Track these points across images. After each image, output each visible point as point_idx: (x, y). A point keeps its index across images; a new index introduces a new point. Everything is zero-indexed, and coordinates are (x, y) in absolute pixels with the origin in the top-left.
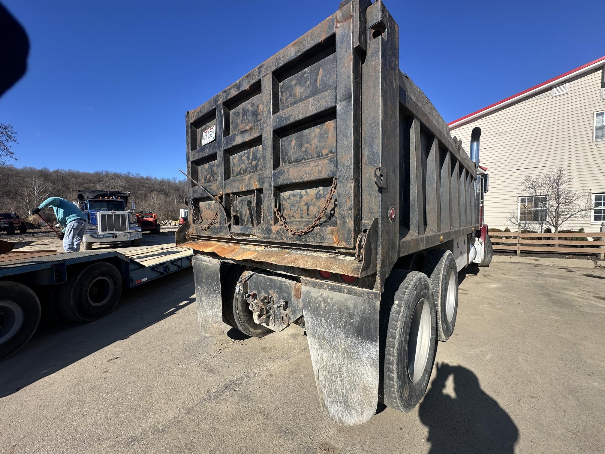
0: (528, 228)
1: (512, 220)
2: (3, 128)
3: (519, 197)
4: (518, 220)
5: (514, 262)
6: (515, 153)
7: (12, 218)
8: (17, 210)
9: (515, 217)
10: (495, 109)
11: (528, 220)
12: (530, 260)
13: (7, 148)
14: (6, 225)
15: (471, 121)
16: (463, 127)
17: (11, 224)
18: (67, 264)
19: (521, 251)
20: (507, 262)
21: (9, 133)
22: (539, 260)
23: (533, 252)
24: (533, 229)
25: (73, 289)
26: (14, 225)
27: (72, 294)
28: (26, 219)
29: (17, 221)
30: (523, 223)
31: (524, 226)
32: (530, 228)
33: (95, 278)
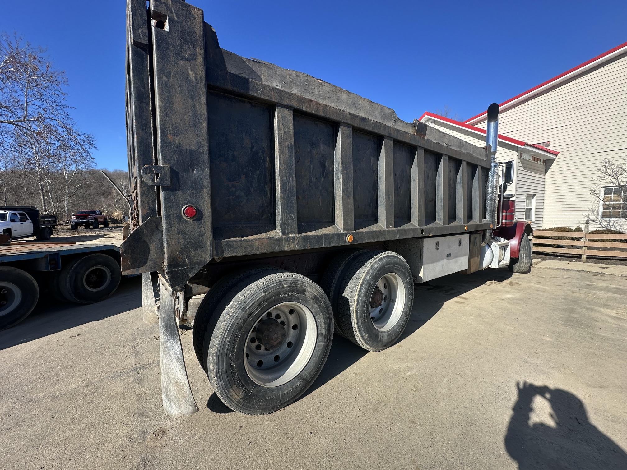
0: (613, 227)
1: (590, 216)
2: (86, 137)
3: (602, 187)
4: (599, 217)
5: (568, 269)
6: (600, 130)
7: (97, 214)
8: (108, 207)
9: (595, 213)
10: (573, 76)
11: (614, 216)
12: (595, 267)
13: (90, 154)
14: (92, 220)
15: (541, 94)
16: (529, 102)
17: (96, 219)
18: (61, 254)
19: (587, 255)
20: (559, 269)
21: (91, 141)
22: (607, 268)
23: (607, 258)
24: (620, 228)
25: (69, 276)
26: (99, 220)
27: (68, 280)
28: (112, 215)
29: (101, 217)
30: (606, 221)
31: (608, 224)
32: (615, 227)
33: (90, 268)
